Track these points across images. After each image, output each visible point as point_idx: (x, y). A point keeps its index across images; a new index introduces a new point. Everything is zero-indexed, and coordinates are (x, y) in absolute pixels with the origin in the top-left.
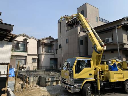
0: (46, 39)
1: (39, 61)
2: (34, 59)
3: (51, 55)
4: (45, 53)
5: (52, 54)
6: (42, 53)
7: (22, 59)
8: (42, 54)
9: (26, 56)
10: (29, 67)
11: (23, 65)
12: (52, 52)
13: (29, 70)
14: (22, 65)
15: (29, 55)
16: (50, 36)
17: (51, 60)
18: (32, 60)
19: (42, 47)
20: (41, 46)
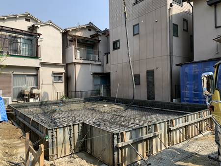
0: (82, 29)
1: (68, 79)
2: (56, 76)
3: (94, 67)
4: (81, 61)
5: (97, 63)
6: (74, 61)
7: (28, 75)
8: (75, 64)
9: (37, 69)
10: (46, 94)
11: (32, 89)
12: (97, 59)
13: (46, 100)
14: (29, 90)
15: (43, 64)
16: (90, 23)
17: (94, 77)
18: (52, 78)
19: (73, 47)
20: (71, 45)
